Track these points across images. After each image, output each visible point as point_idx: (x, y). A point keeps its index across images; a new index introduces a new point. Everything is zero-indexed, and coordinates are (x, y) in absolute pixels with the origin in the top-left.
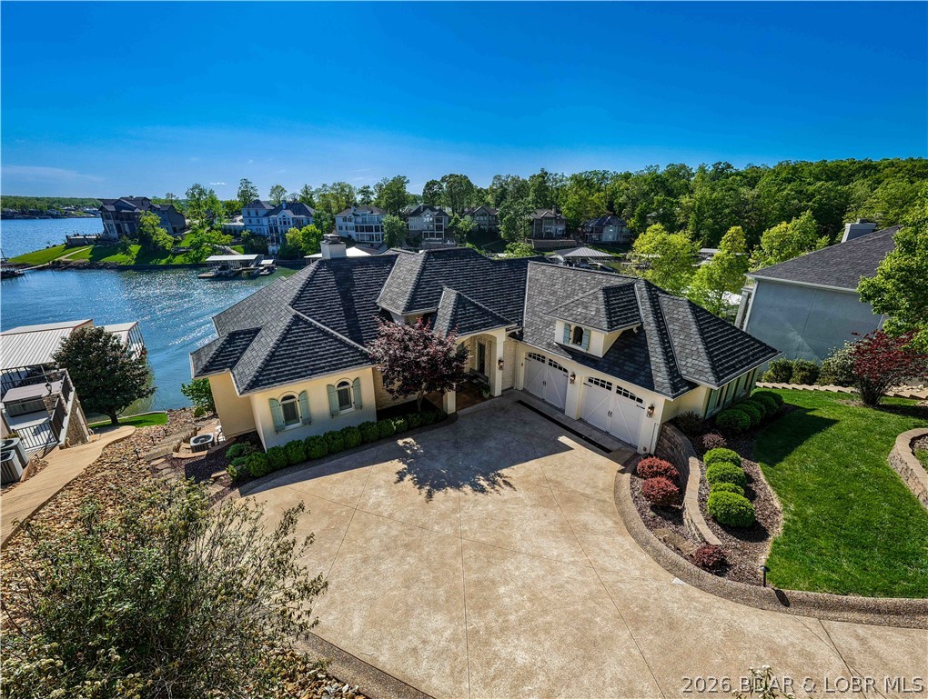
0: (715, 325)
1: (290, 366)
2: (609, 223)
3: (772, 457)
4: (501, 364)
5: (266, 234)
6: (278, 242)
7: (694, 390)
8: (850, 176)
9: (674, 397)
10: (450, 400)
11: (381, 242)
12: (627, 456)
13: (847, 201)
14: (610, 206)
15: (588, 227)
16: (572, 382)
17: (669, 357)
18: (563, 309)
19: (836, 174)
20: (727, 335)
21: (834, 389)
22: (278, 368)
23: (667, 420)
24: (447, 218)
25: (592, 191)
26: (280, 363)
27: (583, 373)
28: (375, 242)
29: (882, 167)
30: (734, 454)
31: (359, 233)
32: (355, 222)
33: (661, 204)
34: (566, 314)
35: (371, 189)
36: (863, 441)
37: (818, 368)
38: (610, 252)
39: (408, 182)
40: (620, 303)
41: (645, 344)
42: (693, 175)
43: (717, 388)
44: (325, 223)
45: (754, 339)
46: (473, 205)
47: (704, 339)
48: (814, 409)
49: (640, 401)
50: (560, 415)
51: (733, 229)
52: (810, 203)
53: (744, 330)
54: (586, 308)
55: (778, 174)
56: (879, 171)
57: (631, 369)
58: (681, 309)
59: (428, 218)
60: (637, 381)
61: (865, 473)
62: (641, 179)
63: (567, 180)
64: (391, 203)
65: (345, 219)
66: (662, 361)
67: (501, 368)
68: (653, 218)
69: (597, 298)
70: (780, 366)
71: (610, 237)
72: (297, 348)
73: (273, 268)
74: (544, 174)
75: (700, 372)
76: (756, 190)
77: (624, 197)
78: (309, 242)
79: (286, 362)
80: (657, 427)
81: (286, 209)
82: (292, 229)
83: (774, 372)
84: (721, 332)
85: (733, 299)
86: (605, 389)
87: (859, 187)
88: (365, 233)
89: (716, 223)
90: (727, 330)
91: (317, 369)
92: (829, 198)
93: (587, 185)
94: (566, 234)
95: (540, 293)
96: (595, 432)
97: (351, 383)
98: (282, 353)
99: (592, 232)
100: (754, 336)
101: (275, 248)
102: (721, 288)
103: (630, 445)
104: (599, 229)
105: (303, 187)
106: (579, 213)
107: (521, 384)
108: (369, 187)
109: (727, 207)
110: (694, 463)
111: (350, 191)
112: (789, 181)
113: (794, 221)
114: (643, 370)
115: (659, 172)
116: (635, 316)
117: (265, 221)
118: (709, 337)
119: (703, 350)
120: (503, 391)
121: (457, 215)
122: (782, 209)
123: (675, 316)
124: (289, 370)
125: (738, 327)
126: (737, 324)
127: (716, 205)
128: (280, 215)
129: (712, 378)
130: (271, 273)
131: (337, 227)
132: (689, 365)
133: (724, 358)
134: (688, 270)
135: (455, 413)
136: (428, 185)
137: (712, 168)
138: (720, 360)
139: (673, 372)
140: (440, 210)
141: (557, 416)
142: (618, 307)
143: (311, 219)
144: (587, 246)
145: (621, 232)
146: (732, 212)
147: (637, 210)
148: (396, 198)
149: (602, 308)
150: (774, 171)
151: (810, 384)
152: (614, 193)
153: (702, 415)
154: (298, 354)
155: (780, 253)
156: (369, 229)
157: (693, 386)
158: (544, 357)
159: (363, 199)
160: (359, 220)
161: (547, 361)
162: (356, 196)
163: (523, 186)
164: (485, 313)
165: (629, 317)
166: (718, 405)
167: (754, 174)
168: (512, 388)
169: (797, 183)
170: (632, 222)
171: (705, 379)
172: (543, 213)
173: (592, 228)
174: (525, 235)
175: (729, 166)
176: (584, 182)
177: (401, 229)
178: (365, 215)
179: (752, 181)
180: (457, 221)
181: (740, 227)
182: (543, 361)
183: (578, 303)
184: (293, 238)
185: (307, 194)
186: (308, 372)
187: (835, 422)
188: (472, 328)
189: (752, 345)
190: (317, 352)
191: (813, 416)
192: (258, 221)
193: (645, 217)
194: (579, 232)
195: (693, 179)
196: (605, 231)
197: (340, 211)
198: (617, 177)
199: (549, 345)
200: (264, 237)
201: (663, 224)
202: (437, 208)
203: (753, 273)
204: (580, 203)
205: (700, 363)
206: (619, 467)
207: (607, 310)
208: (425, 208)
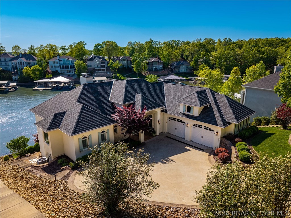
0: (234, 103)
1: (86, 125)
2: (182, 64)
3: (256, 144)
4: (159, 122)
5: (10, 70)
6: (17, 74)
7: (231, 125)
8: (277, 44)
9: (224, 127)
10: (142, 137)
11: (73, 73)
12: (210, 151)
13: (277, 55)
14: (182, 56)
15: (173, 66)
16: (187, 126)
17: (221, 115)
18: (182, 100)
19: (272, 44)
20: (239, 107)
21: (275, 126)
22: (82, 126)
23: (222, 137)
24: (107, 62)
25: (174, 49)
26: (82, 124)
27: (191, 122)
28: (70, 73)
29: (288, 41)
30: (245, 143)
31: (62, 69)
32: (60, 64)
33: (204, 55)
34: (184, 101)
35: (66, 48)
36: (282, 138)
37: (270, 119)
38: (184, 77)
39: (86, 44)
40: (202, 97)
41: (212, 111)
42: (216, 43)
43: (237, 123)
44: (43, 64)
45: (247, 108)
46: (119, 56)
47: (231, 108)
48: (268, 131)
49: (213, 131)
50: (183, 140)
51: (235, 68)
52: (263, 56)
53: (244, 105)
54: (191, 99)
55: (250, 43)
56: (287, 43)
57: (209, 120)
58: (223, 98)
59: (97, 62)
60: (212, 123)
61: (282, 145)
62: (194, 44)
63: (162, 44)
64: (78, 55)
65: (54, 62)
66: (219, 116)
67: (159, 123)
68: (201, 61)
69: (194, 95)
70: (257, 120)
71: (183, 70)
72: (86, 118)
73: (16, 87)
74: (151, 41)
75: (232, 119)
76: (242, 50)
77: (188, 52)
78: (35, 74)
79: (84, 124)
80: (219, 139)
81: (22, 57)
82: (25, 68)
83: (255, 122)
84: (236, 106)
85: (238, 96)
86: (200, 128)
87: (281, 49)
88: (65, 69)
89: (227, 64)
90: (238, 105)
91: (96, 126)
92: (270, 53)
93: (171, 47)
94: (164, 69)
95: (171, 95)
96: (197, 144)
97: (106, 131)
98: (82, 120)
99: (175, 68)
100: (247, 107)
101: (16, 77)
102: (233, 91)
103: (210, 148)
104: (178, 66)
105: (30, 46)
106: (168, 59)
107: (166, 131)
108: (65, 46)
109: (231, 57)
110: (233, 148)
111: (55, 49)
112: (255, 46)
113: (257, 65)
114: (213, 119)
115: (201, 42)
116: (208, 101)
117: (10, 63)
118: (233, 107)
119: (232, 112)
120: (160, 133)
121: (111, 61)
122: (253, 58)
123: (221, 101)
124: (86, 126)
125: (242, 104)
126: (241, 103)
127: (227, 56)
128: (19, 60)
129: (236, 120)
130: (16, 90)
131: (50, 66)
132: (228, 117)
133: (238, 114)
134: (220, 84)
135: (144, 142)
136: (96, 46)
137: (223, 40)
138: (237, 115)
139: (223, 119)
140: (103, 58)
141: (182, 140)
142: (202, 98)
143: (36, 63)
144: (173, 75)
145: (188, 68)
146: (233, 59)
147: (194, 58)
148: (81, 52)
149: (197, 98)
150: (248, 42)
151: (268, 125)
152: (183, 50)
153: (233, 133)
154: (87, 120)
155: (253, 77)
156: (67, 67)
157: (230, 124)
158: (175, 118)
159: (62, 52)
160: (62, 62)
161: (177, 120)
162: (58, 50)
163: (142, 47)
164: (153, 103)
165: (206, 102)
166: (238, 131)
167: (241, 44)
168: (162, 132)
169: (257, 47)
170: (192, 63)
171: (233, 121)
172: (153, 59)
173: (175, 66)
174: (145, 70)
175: (230, 40)
176: (170, 45)
177: (84, 67)
178: (65, 60)
179: (240, 47)
180: (112, 64)
181: (237, 67)
182: (175, 120)
183: (187, 97)
184: (27, 72)
185: (32, 50)
186: (93, 127)
187: (274, 134)
188: (149, 108)
189: (247, 110)
190: (94, 119)
191: (268, 133)
192: (6, 64)
193: (198, 61)
194: (169, 68)
195: (216, 45)
196: (181, 68)
197: (50, 59)
198: (184, 43)
199: (178, 113)
200: (10, 72)
201: (206, 64)
202: (101, 57)
203: (244, 85)
204: (169, 55)
205: (231, 116)
206: (208, 154)
207: (199, 99)
208: (95, 57)
